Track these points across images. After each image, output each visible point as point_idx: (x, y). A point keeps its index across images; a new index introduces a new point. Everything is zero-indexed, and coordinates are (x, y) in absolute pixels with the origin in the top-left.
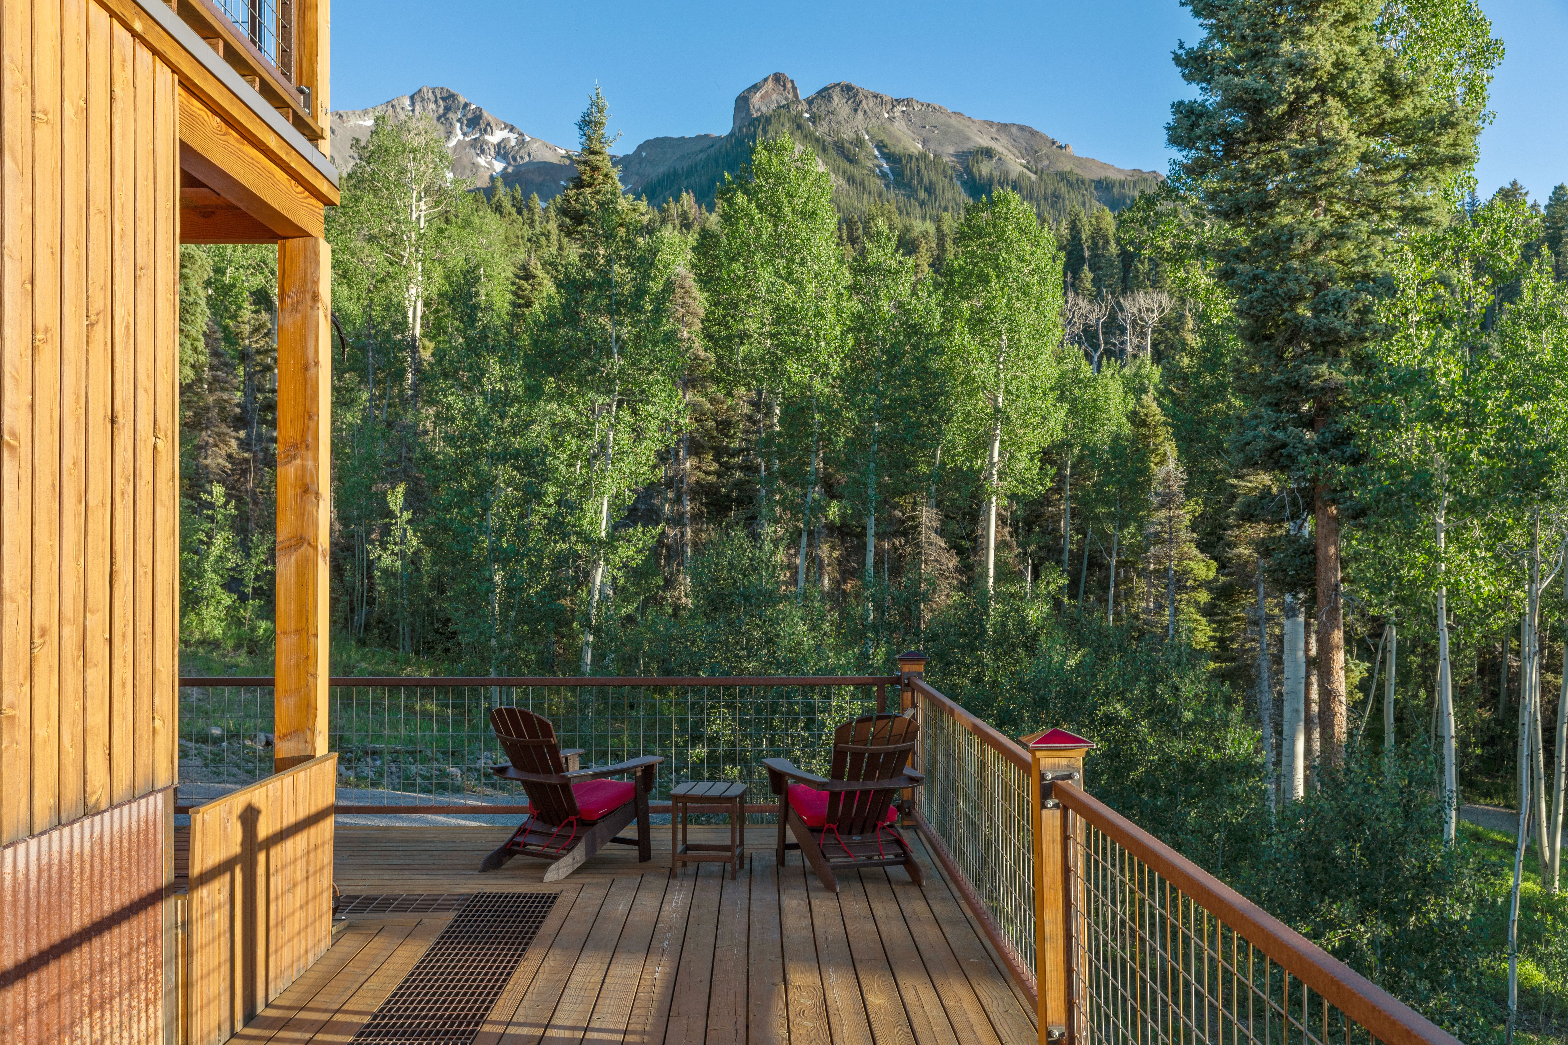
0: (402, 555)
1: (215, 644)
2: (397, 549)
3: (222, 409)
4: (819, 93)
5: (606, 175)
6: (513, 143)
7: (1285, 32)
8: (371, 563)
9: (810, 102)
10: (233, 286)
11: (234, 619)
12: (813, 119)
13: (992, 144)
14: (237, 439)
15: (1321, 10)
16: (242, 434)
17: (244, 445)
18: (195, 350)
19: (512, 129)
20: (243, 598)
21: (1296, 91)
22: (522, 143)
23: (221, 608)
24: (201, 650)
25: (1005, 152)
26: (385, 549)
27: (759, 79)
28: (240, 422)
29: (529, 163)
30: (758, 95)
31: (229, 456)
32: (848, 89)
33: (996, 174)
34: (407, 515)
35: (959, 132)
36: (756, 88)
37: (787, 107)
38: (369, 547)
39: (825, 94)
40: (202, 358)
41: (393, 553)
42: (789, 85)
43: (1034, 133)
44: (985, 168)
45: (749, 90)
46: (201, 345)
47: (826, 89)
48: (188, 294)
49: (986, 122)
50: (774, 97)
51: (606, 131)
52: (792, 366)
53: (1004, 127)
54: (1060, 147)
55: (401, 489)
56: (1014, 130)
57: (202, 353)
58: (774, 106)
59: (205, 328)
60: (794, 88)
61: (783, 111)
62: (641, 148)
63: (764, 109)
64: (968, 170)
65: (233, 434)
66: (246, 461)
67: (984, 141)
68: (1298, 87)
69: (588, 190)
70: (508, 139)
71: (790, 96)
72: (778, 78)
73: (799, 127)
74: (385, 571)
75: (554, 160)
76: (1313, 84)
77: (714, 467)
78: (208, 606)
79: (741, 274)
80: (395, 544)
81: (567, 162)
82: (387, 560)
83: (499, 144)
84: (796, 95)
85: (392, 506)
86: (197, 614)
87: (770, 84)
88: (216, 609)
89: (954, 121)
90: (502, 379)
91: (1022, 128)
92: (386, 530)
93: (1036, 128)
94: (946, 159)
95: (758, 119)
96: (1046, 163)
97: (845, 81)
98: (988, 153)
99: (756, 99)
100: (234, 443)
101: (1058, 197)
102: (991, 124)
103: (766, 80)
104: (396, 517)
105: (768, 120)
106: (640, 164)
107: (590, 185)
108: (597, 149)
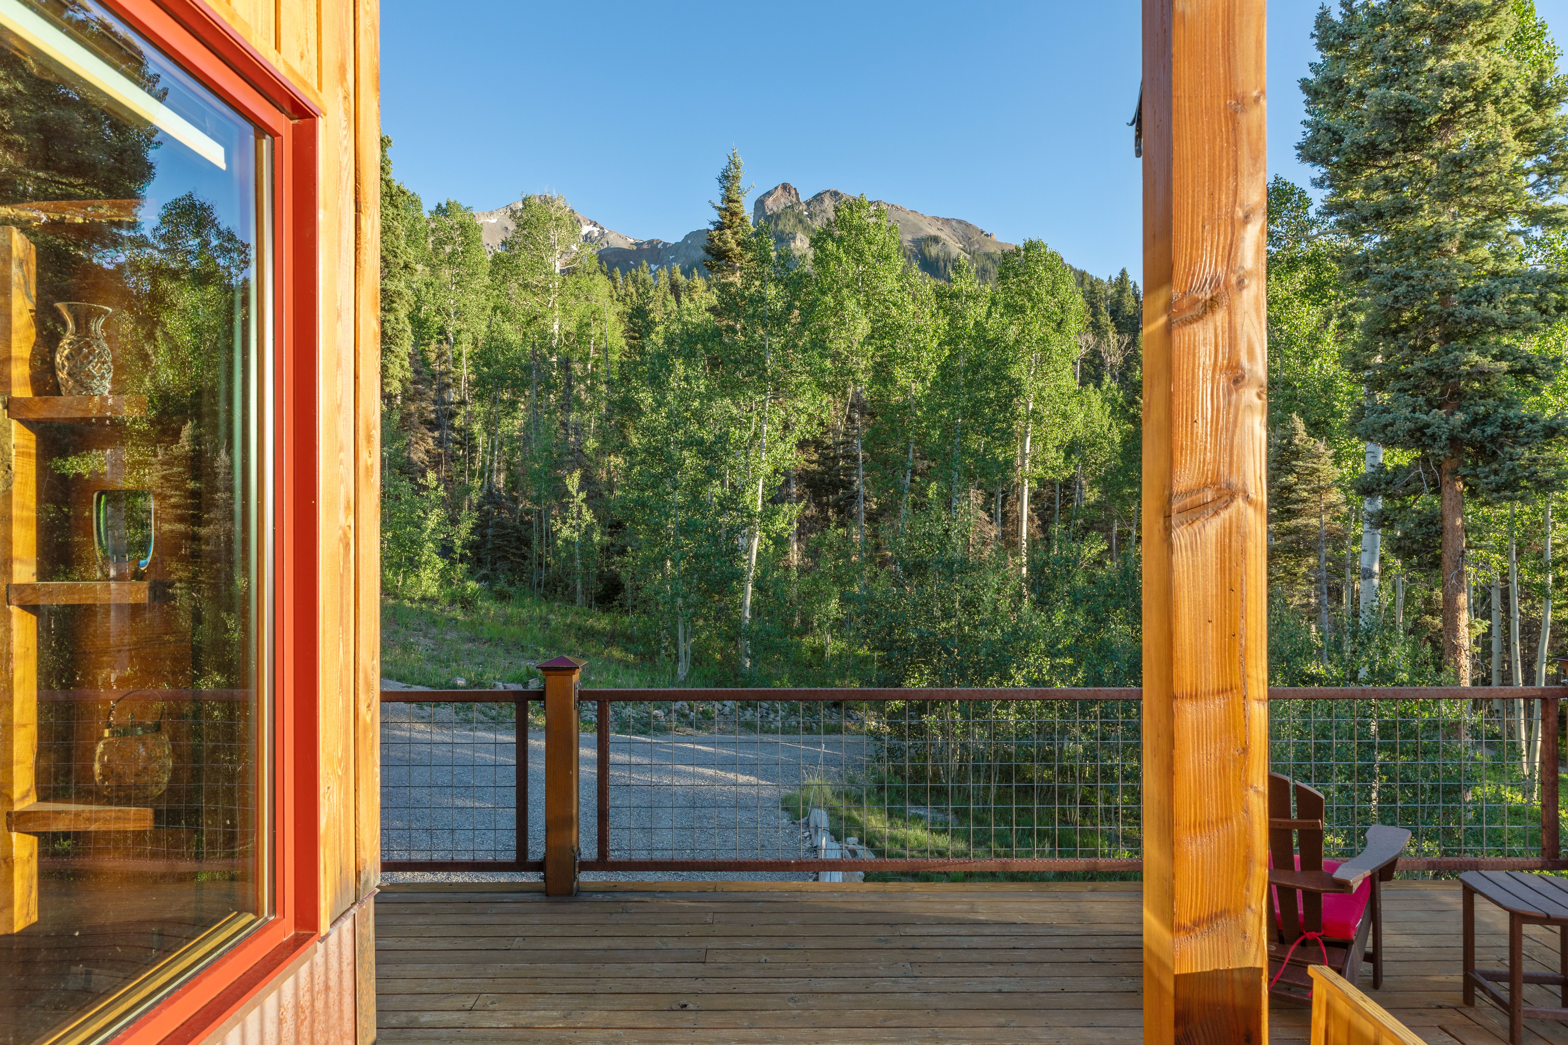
0: (578, 527)
1: (434, 600)
2: (574, 523)
3: (421, 415)
4: (815, 197)
5: (742, 219)
6: (596, 234)
7: (1428, 52)
8: (554, 534)
9: (808, 204)
10: (427, 320)
11: (445, 579)
12: (810, 216)
13: (938, 233)
14: (433, 438)
15: (1471, 28)
16: (436, 434)
17: (439, 442)
18: (402, 367)
19: (595, 225)
20: (453, 563)
21: (1452, 101)
22: (602, 234)
23: (435, 571)
24: (424, 606)
25: (948, 239)
26: (565, 523)
27: (771, 188)
28: (432, 426)
29: (608, 248)
30: (771, 199)
31: (428, 452)
32: (835, 194)
33: (941, 254)
34: (583, 495)
35: (914, 225)
36: (769, 194)
37: (792, 207)
38: (552, 521)
39: (818, 198)
40: (408, 375)
41: (571, 526)
42: (793, 192)
43: (968, 225)
44: (934, 250)
45: (764, 195)
46: (406, 364)
47: (819, 194)
48: (398, 323)
49: (934, 217)
50: (782, 200)
51: (741, 184)
52: (898, 372)
53: (947, 221)
54: (987, 235)
55: (577, 474)
56: (954, 223)
57: (407, 370)
58: (782, 207)
59: (410, 350)
60: (797, 194)
61: (789, 210)
62: (687, 237)
63: (775, 209)
64: (921, 252)
65: (430, 434)
66: (440, 455)
67: (933, 231)
68: (1456, 96)
69: (728, 232)
70: (593, 232)
71: (794, 200)
72: (785, 187)
73: (801, 221)
74: (565, 540)
75: (626, 247)
76: (1469, 93)
77: (815, 457)
78: (425, 569)
79: (832, 305)
80: (573, 519)
81: (635, 248)
82: (566, 532)
83: (586, 235)
84: (798, 199)
85: (570, 488)
86: (417, 576)
87: (780, 191)
88: (432, 571)
89: (911, 217)
90: (687, 379)
91: (960, 222)
92: (565, 507)
93: (969, 222)
94: (905, 244)
95: (771, 216)
96: (977, 246)
97: (833, 188)
98: (936, 240)
99: (769, 202)
100: (430, 441)
101: (986, 271)
102: (937, 219)
103: (776, 188)
104: (573, 497)
105: (778, 217)
106: (687, 248)
107: (729, 228)
108: (735, 198)
